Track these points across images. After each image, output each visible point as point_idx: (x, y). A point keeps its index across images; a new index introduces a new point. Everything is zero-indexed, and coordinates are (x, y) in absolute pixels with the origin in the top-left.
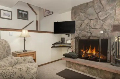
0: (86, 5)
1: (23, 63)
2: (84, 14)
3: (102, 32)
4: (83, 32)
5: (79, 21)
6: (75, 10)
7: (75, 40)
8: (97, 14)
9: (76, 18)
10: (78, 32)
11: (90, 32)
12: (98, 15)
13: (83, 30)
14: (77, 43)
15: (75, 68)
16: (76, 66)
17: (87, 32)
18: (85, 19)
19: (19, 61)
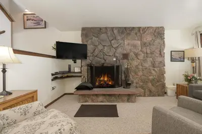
0: (99, 29)
1: (21, 121)
2: (97, 39)
3: (115, 59)
4: (96, 58)
5: (92, 46)
6: (87, 32)
7: (86, 67)
8: (110, 41)
9: (87, 41)
10: (91, 58)
11: (104, 59)
12: (111, 43)
13: (96, 56)
14: (89, 70)
15: (93, 101)
16: (94, 98)
17: (101, 58)
18: (98, 45)
19: (9, 121)
